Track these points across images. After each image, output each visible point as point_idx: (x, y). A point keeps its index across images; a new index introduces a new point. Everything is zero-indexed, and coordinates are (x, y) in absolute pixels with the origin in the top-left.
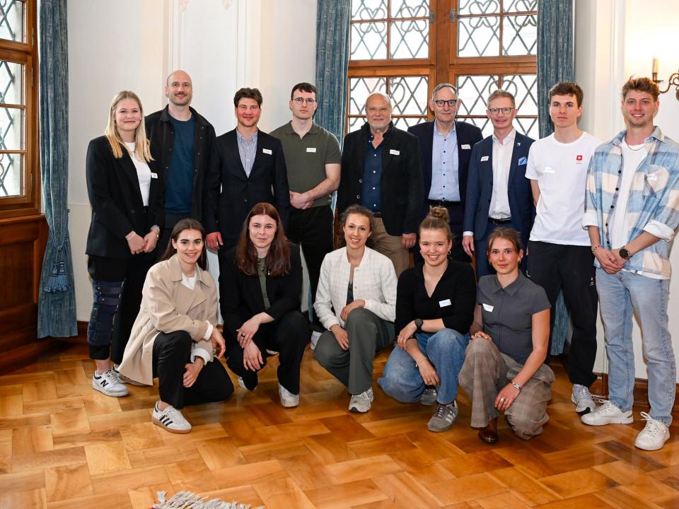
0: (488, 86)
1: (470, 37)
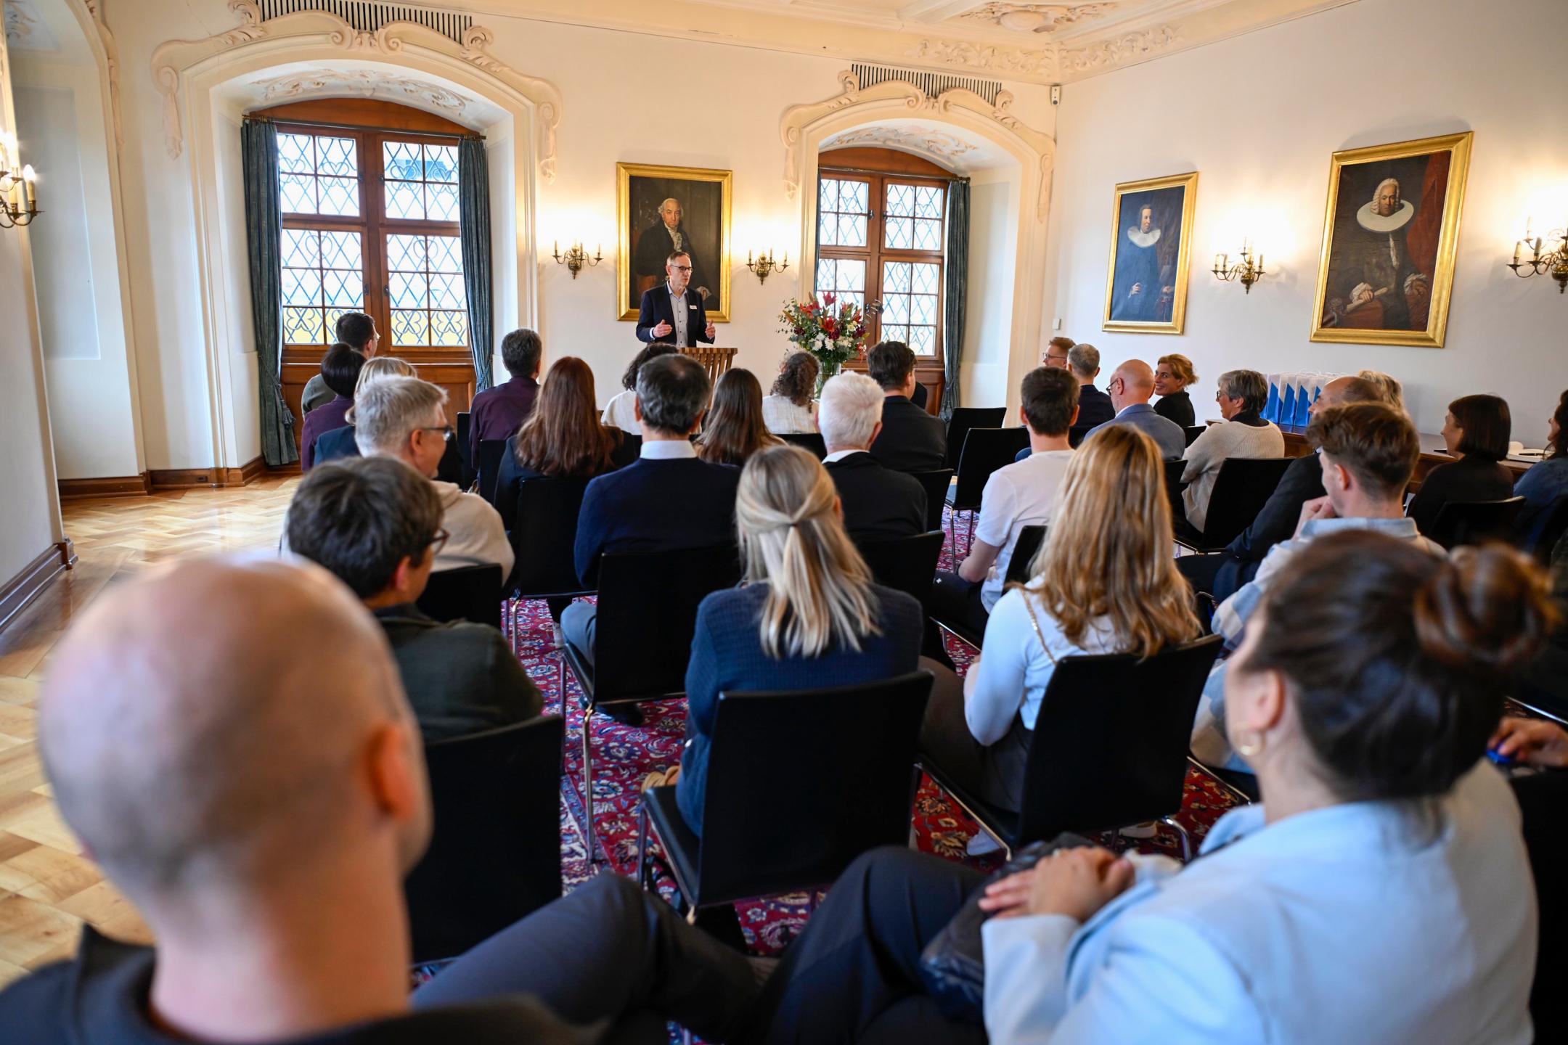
0: (412, 244)
1: (393, 198)
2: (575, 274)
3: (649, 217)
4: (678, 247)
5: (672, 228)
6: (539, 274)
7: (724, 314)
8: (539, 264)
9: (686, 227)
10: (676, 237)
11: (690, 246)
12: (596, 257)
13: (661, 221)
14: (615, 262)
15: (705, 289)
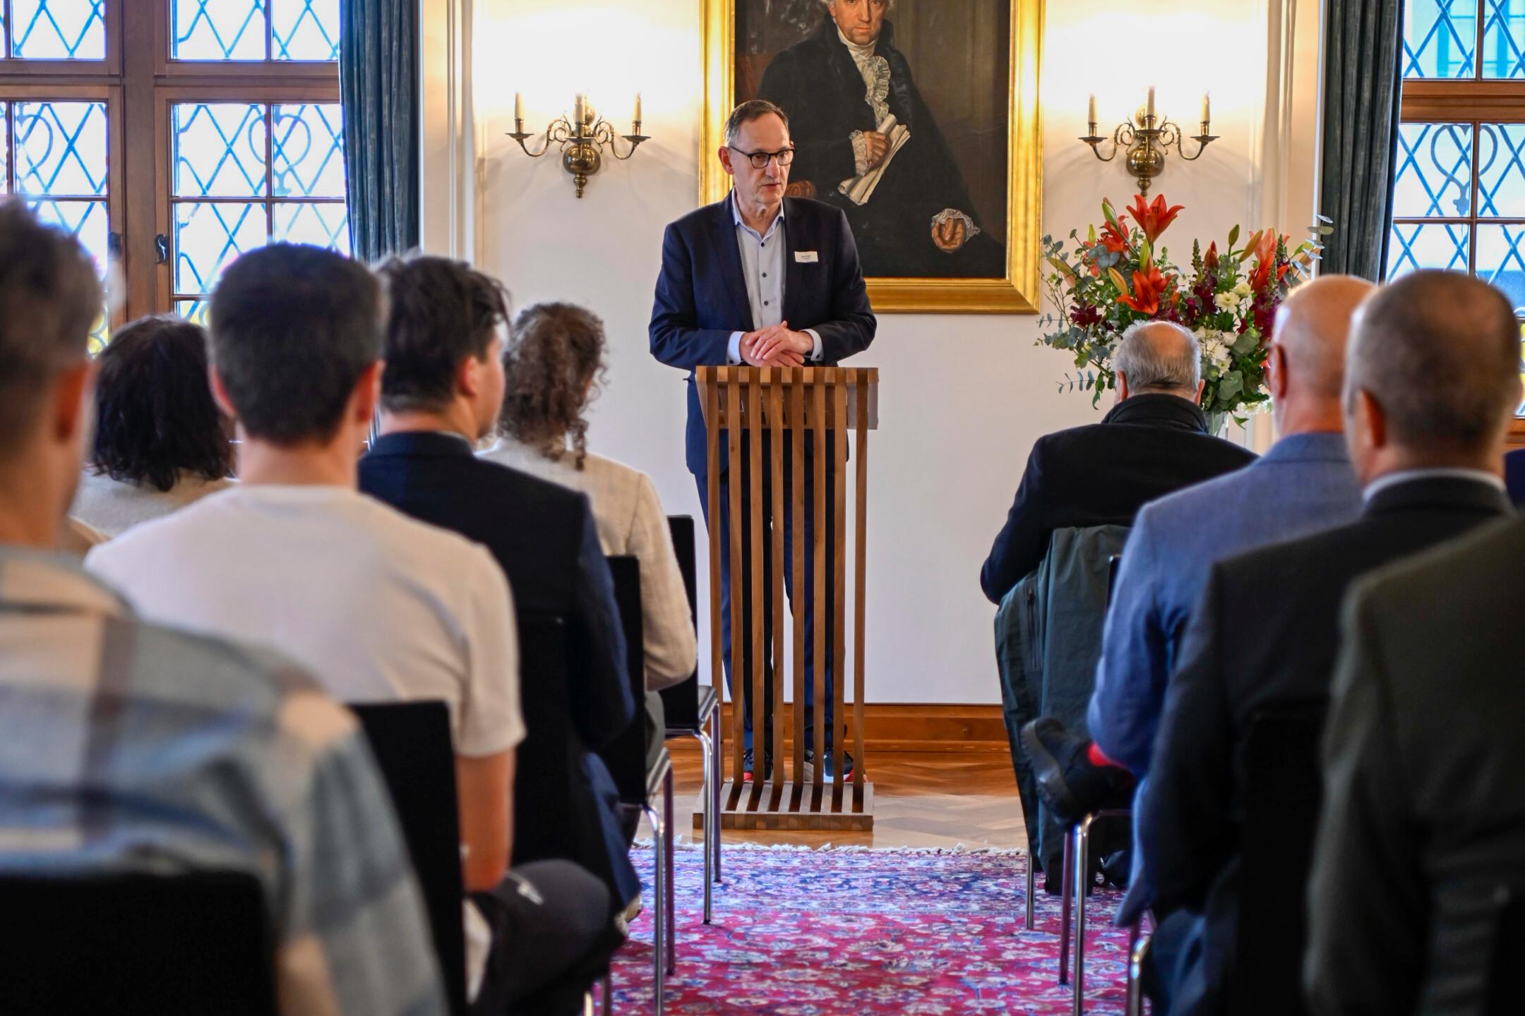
1: (203, 11)
2: (581, 185)
3: (792, 14)
4: (879, 98)
5: (860, 45)
6: (481, 187)
7: (1020, 289)
8: (482, 161)
9: (903, 41)
10: (870, 69)
11: (914, 92)
12: (631, 133)
13: (829, 24)
14: (696, 145)
15: (959, 215)
